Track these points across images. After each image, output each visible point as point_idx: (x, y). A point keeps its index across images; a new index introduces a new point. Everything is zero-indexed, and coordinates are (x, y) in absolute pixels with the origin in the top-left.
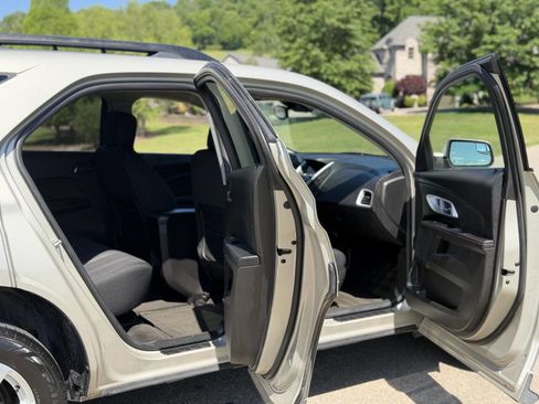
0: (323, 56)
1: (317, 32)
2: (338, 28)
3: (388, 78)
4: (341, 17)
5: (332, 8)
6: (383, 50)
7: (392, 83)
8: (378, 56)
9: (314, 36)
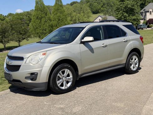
0: (127, 15)
1: (125, 9)
2: (131, 8)
3: (145, 20)
4: (132, 5)
5: (129, 2)
6: (143, 12)
7: (146, 21)
8: (141, 14)
9: (125, 10)
